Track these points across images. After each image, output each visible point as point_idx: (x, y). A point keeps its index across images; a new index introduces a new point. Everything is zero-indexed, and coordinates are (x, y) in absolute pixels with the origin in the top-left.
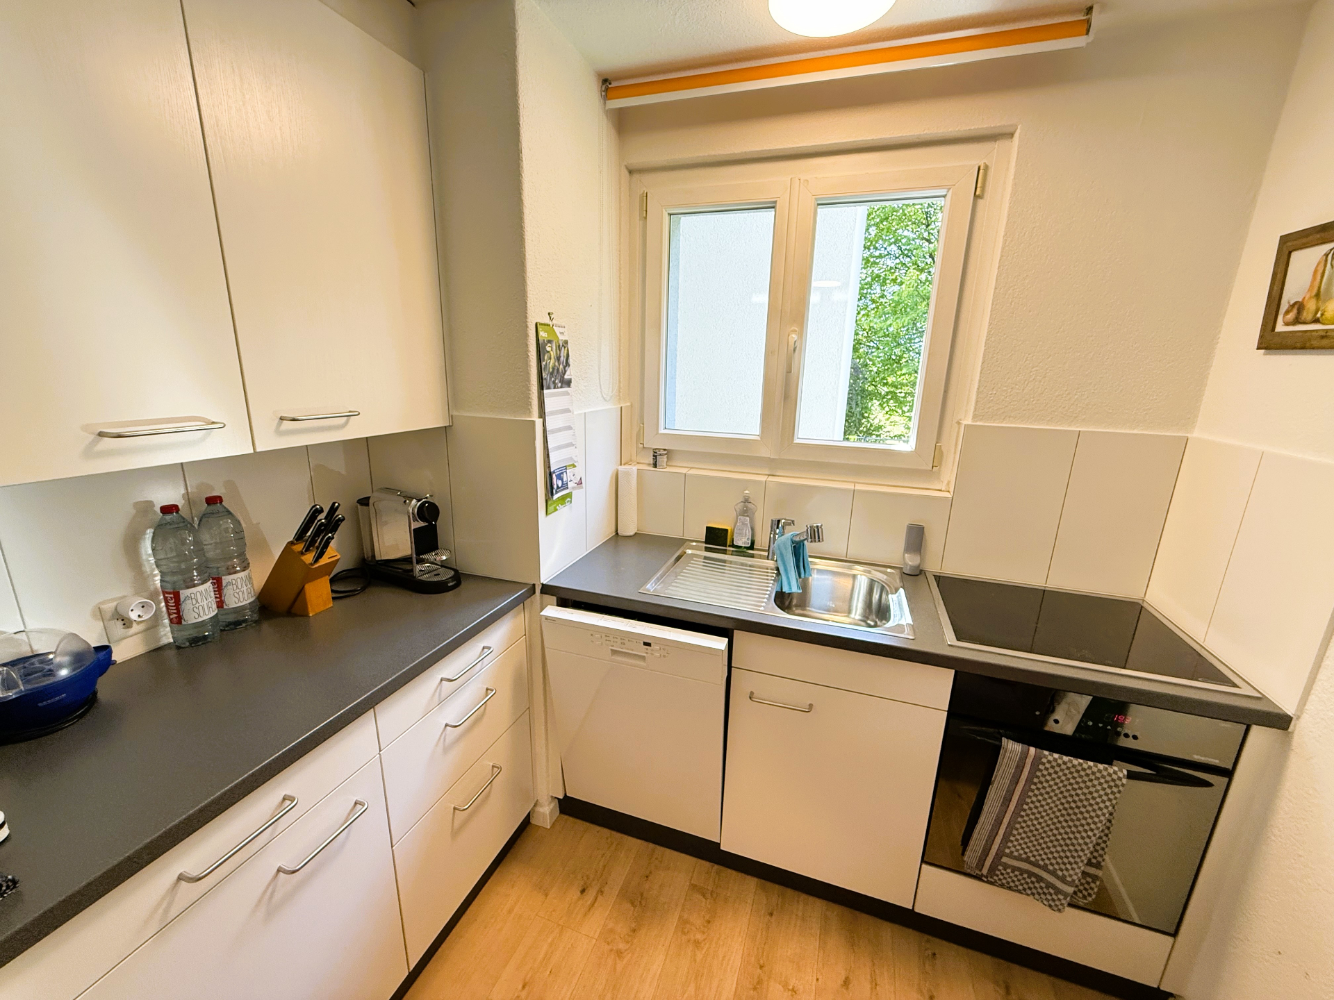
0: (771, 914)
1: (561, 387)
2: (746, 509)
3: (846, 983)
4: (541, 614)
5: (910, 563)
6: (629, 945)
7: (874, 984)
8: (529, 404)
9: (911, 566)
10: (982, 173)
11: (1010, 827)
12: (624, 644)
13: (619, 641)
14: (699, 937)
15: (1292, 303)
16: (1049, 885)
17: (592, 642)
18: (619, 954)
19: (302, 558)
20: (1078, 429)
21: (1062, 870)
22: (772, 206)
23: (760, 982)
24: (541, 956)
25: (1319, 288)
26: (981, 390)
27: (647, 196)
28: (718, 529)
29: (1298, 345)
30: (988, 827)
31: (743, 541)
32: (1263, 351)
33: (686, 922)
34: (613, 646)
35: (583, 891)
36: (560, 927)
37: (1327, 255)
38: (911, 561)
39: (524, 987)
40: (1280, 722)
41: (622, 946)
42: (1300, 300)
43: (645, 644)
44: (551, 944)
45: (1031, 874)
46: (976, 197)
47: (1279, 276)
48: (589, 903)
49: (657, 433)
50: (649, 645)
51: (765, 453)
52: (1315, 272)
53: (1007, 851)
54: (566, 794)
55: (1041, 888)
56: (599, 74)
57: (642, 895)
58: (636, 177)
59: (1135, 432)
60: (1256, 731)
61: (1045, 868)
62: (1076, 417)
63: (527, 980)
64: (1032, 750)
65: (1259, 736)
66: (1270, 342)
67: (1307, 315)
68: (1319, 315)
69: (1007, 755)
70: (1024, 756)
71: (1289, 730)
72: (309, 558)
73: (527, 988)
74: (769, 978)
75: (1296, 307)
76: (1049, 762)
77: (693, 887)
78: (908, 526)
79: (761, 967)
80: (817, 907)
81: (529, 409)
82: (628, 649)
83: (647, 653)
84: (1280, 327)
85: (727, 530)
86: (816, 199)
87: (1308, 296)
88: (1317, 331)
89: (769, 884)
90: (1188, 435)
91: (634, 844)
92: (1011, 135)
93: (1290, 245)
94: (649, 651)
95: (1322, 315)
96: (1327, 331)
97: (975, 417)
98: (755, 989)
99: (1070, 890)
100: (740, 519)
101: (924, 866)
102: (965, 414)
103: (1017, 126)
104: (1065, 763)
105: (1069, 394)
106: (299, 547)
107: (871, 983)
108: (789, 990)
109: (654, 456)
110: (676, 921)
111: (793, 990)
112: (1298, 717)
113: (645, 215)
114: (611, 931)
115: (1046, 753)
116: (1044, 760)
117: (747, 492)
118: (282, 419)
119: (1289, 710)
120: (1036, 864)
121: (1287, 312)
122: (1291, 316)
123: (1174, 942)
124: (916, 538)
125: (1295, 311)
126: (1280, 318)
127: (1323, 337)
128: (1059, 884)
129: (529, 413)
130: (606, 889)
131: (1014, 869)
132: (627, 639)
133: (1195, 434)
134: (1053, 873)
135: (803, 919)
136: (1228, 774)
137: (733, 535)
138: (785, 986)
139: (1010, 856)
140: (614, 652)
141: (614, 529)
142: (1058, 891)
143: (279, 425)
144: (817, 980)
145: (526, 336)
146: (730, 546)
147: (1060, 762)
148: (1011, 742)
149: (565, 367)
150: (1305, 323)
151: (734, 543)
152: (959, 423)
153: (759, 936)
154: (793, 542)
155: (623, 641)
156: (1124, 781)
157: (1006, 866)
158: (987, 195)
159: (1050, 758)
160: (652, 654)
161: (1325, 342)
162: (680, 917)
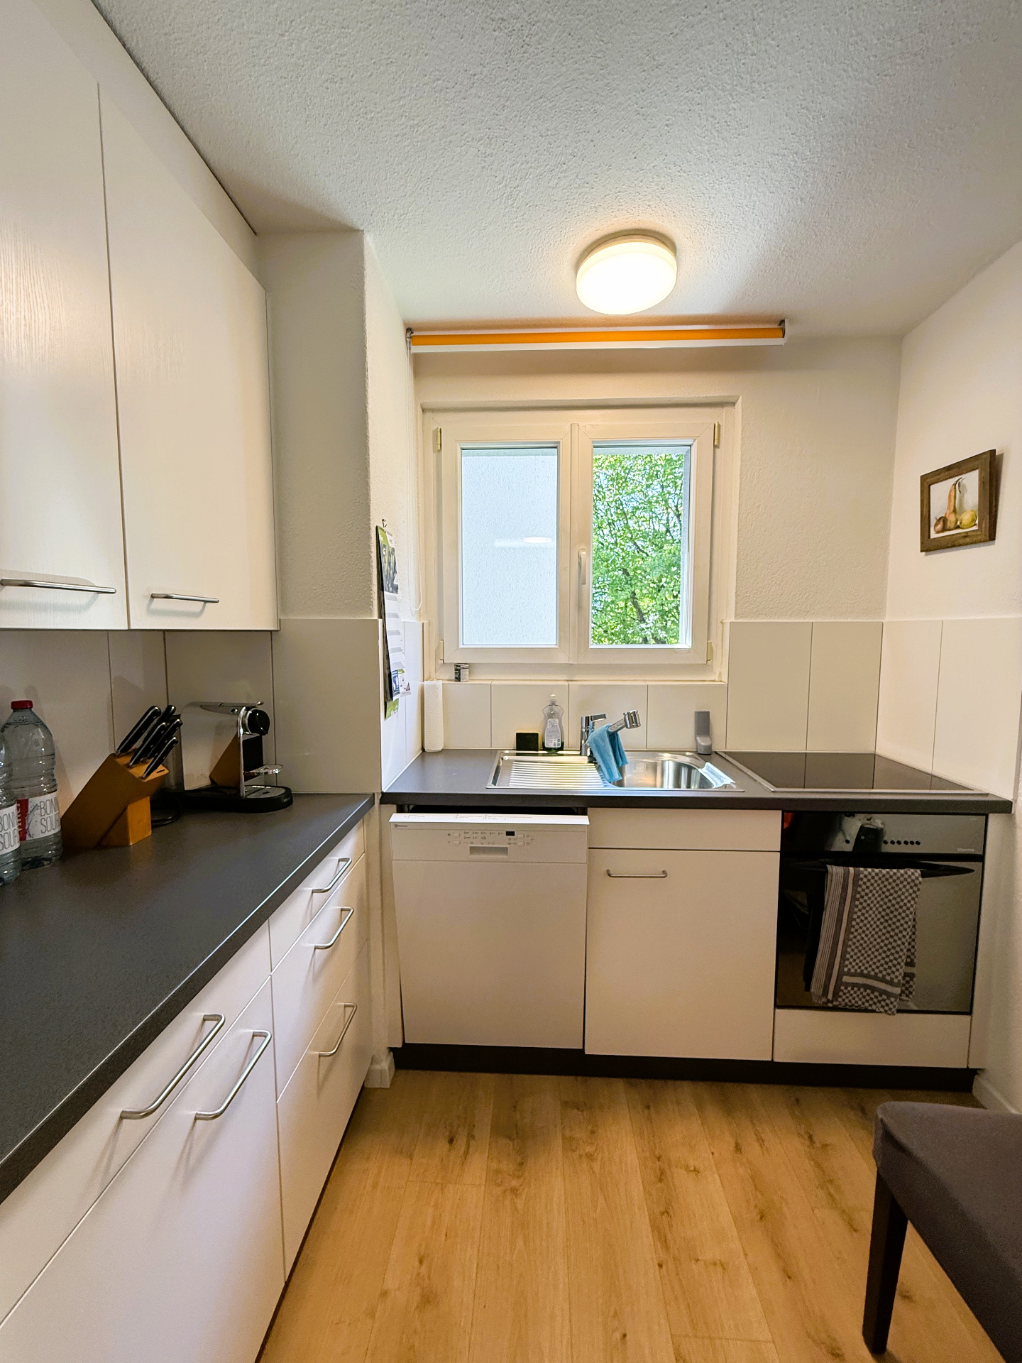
0: (648, 1107)
1: (392, 592)
2: (552, 713)
3: (738, 1148)
4: (390, 821)
5: (703, 744)
6: (522, 1179)
7: (761, 1141)
8: (371, 604)
9: (704, 747)
10: (717, 429)
11: (845, 945)
12: (485, 838)
13: (480, 836)
14: (589, 1149)
15: (938, 518)
16: (882, 992)
17: (449, 842)
18: (514, 1191)
19: (130, 771)
20: (811, 621)
21: (889, 974)
22: (556, 446)
23: (662, 1173)
24: (429, 1223)
25: (955, 507)
26: (738, 593)
27: (441, 432)
28: (529, 734)
29: (950, 545)
30: (828, 951)
31: (552, 743)
32: (924, 553)
33: (571, 1139)
34: (472, 843)
35: (451, 1141)
36: (440, 1185)
37: (955, 485)
38: (703, 742)
39: (421, 1262)
40: (1005, 807)
41: (514, 1183)
42: (943, 515)
43: (509, 834)
44: (436, 1206)
45: (866, 987)
46: (715, 447)
47: (925, 502)
48: (462, 1152)
49: (458, 648)
50: (511, 834)
51: (562, 659)
52: (950, 496)
53: (846, 969)
54: (404, 1041)
55: (876, 997)
56: (405, 324)
57: (516, 1126)
58: (429, 415)
59: (848, 620)
60: (991, 816)
61: (875, 978)
62: (808, 612)
63: (422, 1253)
64: (851, 869)
65: (995, 821)
66: (929, 546)
67: (950, 524)
68: (958, 523)
69: (834, 878)
70: (846, 875)
71: (1013, 812)
72: (139, 771)
73: (425, 1263)
74: (670, 1166)
75: (942, 520)
76: (866, 876)
77: (565, 1104)
78: (696, 712)
79: (659, 1159)
80: (686, 1090)
81: (371, 610)
82: (489, 843)
83: (510, 844)
84: (933, 535)
85: (537, 734)
86: (593, 442)
87: (948, 512)
88: (960, 533)
89: (633, 1080)
90: (882, 621)
91: (488, 1080)
92: (733, 404)
93: (927, 481)
94: (512, 841)
95: (961, 523)
96: (967, 532)
97: (736, 616)
98: (660, 1180)
99: (897, 990)
100: (550, 722)
101: (777, 1010)
102: (727, 614)
103: (739, 397)
104: (877, 874)
105: (800, 594)
106: (125, 760)
107: (758, 1140)
108: (691, 1171)
109: (456, 670)
110: (560, 1141)
111: (695, 1170)
112: (1016, 801)
113: (439, 448)
114: (498, 1171)
115: (862, 869)
116: (862, 876)
117: (553, 695)
118: (153, 597)
119: (1009, 797)
120: (868, 976)
121: (936, 525)
122: (939, 527)
123: (971, 1019)
124: (703, 723)
125: (941, 523)
126: (932, 529)
127: (965, 537)
128: (889, 988)
129: (371, 613)
130: (476, 1132)
131: (854, 985)
132: (488, 832)
133: (886, 620)
134: (883, 980)
135: (678, 1104)
136: (981, 858)
137: (543, 738)
138: (687, 1168)
139: (849, 974)
140: (473, 850)
141: (420, 746)
142: (889, 995)
143: (151, 602)
144: (713, 1153)
145: (369, 537)
146: (541, 750)
147: (873, 874)
148: (834, 867)
149: (393, 573)
150: (950, 530)
151: (546, 746)
152: (722, 623)
153: (645, 1130)
154: (608, 732)
155: (483, 835)
156: (920, 879)
157: (847, 985)
158: (722, 445)
159: (866, 873)
160: (515, 844)
161: (968, 540)
162: (563, 1135)
